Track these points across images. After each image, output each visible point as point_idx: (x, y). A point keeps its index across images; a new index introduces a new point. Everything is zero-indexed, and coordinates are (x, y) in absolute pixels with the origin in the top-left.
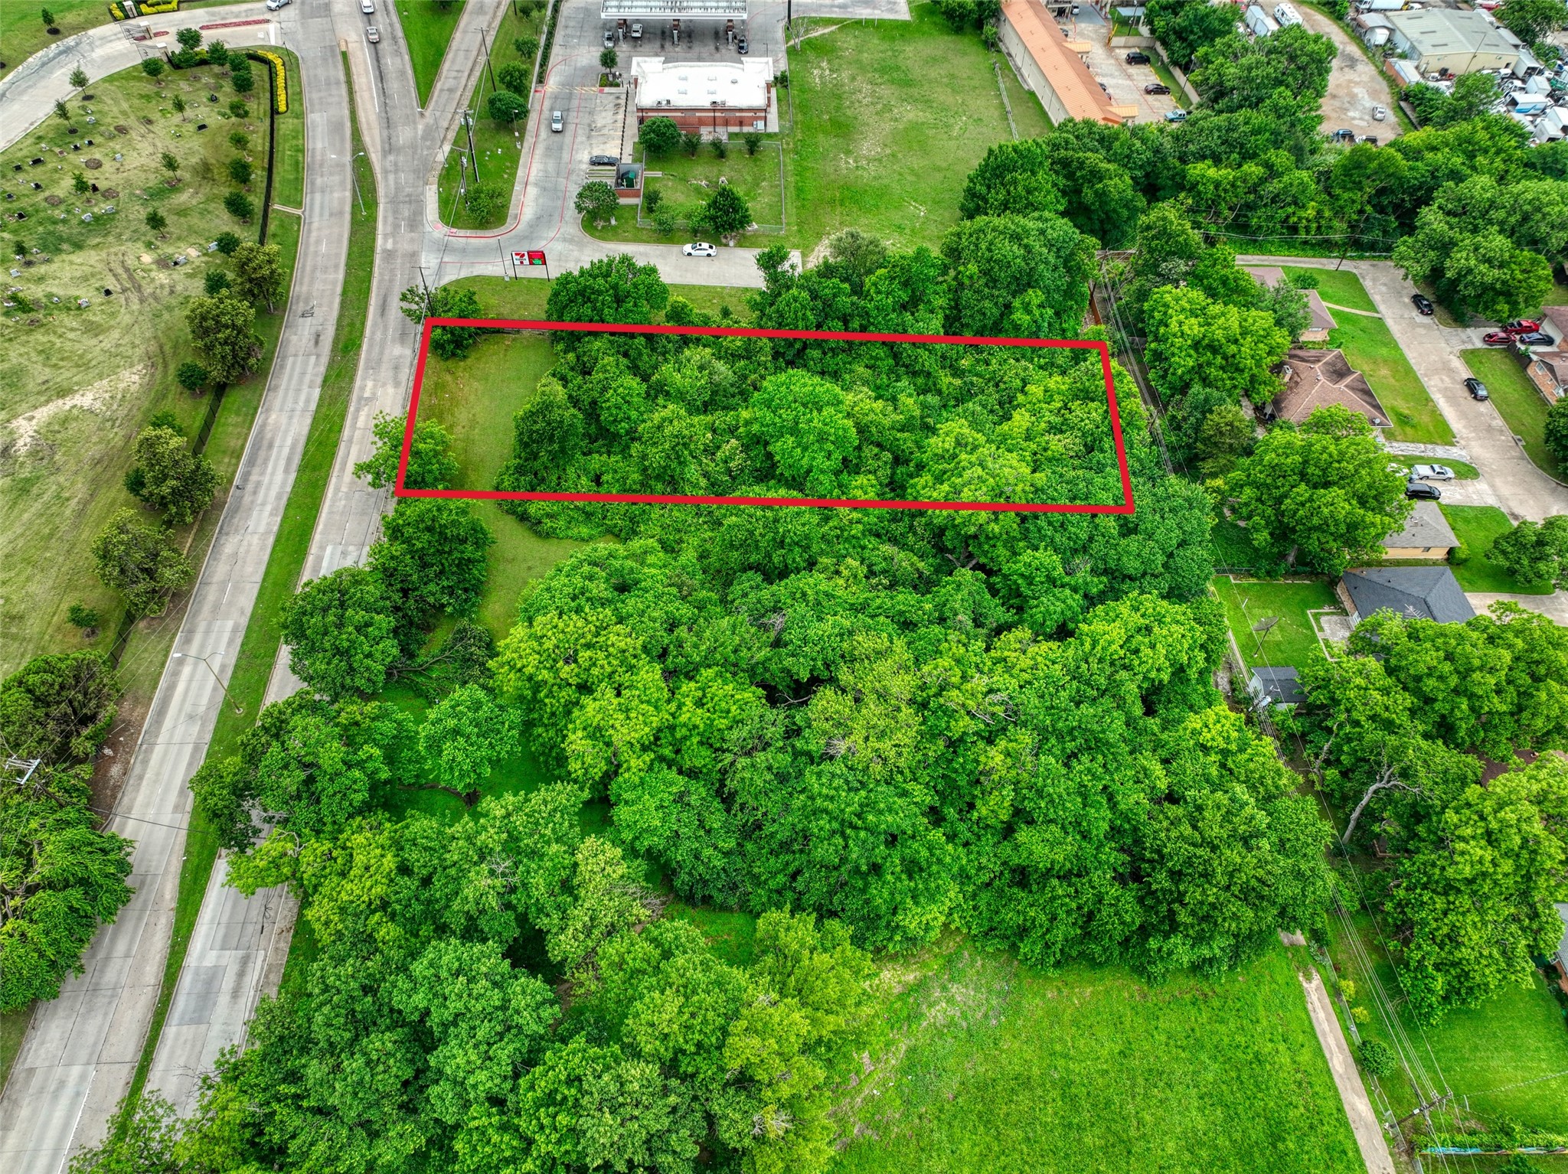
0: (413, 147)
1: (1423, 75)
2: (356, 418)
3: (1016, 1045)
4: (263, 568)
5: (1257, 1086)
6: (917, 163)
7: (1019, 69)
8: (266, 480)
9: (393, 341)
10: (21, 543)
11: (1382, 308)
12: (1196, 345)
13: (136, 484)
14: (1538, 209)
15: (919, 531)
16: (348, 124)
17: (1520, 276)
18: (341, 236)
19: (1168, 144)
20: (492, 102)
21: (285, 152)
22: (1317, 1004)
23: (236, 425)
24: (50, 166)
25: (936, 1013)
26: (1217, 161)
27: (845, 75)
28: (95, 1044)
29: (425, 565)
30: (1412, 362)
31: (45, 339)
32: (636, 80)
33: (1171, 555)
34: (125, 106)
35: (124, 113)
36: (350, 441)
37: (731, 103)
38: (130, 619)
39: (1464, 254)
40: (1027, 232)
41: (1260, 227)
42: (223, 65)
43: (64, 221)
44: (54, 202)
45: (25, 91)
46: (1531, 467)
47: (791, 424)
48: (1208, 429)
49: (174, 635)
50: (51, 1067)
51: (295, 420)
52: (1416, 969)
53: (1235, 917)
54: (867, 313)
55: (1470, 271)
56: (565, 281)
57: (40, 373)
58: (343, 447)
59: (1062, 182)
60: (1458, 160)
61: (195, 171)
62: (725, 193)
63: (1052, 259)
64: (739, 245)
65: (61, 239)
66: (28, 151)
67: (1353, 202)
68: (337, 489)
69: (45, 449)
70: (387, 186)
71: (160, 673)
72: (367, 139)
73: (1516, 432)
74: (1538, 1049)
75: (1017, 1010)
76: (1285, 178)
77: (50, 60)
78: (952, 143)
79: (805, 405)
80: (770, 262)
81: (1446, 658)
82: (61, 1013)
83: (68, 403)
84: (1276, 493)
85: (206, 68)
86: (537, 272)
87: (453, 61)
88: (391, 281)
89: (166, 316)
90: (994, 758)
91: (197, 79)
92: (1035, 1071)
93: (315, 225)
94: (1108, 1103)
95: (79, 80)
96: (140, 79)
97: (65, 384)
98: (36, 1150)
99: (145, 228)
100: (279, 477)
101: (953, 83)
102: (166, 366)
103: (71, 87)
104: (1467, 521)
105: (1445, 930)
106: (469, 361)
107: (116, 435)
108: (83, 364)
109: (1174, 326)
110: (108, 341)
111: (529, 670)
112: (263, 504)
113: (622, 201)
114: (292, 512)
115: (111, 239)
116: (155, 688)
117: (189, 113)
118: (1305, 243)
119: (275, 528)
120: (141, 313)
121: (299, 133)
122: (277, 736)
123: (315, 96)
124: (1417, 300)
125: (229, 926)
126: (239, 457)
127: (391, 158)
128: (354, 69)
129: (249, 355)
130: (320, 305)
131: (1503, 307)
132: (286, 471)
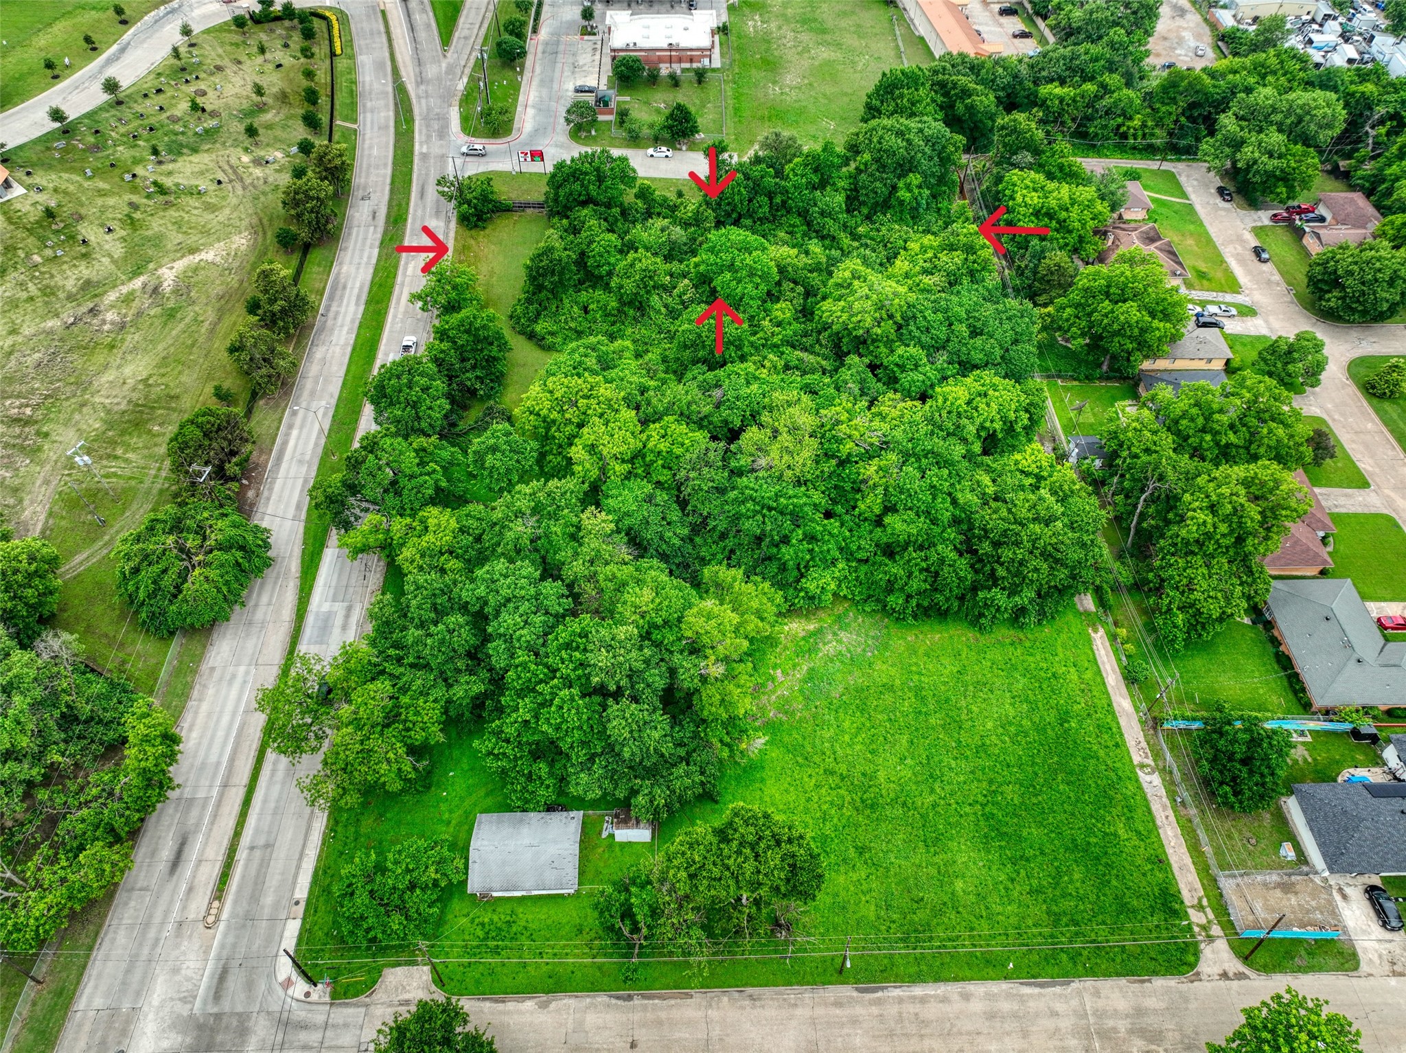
0: (439, 79)
1: (1239, 22)
2: (406, 269)
3: (884, 667)
4: (345, 368)
5: (1053, 691)
6: (829, 90)
7: (912, 20)
8: (343, 310)
9: (430, 216)
10: (172, 349)
11: (1193, 197)
12: (1037, 214)
13: (253, 307)
14: (1308, 113)
15: (823, 342)
16: (389, 63)
17: (1293, 164)
18: (387, 143)
19: (1024, 70)
20: (499, 45)
21: (342, 83)
22: (1100, 646)
23: (318, 273)
24: (169, 94)
25: (830, 648)
26: (1063, 83)
27: (773, 26)
28: (253, 654)
29: (463, 360)
30: (1213, 236)
31: (177, 214)
32: (610, 29)
33: (1007, 350)
34: (220, 51)
35: (220, 56)
36: (403, 284)
37: (684, 44)
38: (254, 396)
39: (1251, 148)
40: (909, 130)
41: (1097, 134)
42: (291, 20)
43: (183, 133)
44: (174, 120)
45: (144, 41)
46: (1298, 308)
47: (728, 263)
48: (1042, 271)
49: (284, 410)
50: (225, 667)
51: (361, 271)
52: (1166, 613)
53: (1036, 570)
54: (787, 192)
55: (1255, 162)
56: (560, 166)
57: (175, 238)
58: (397, 288)
59: (940, 99)
60: (1252, 80)
61: (276, 98)
62: (679, 107)
63: (928, 150)
64: (690, 149)
65: (181, 145)
66: (151, 84)
67: (1170, 114)
68: (395, 316)
69: (184, 288)
70: (420, 107)
71: (276, 435)
72: (403, 73)
73: (1289, 284)
74: (1253, 671)
75: (886, 647)
76: (1115, 95)
77: (161, 18)
78: (858, 75)
79: (739, 250)
80: (714, 153)
81: (1195, 405)
82: (228, 636)
83: (197, 258)
84: (1089, 309)
85: (279, 23)
86: (536, 167)
87: (467, 17)
88: (427, 175)
89: (262, 199)
90: (870, 470)
91: (272, 31)
92: (898, 682)
93: (368, 136)
94: (947, 700)
95: (186, 31)
96: (230, 31)
97: (194, 245)
98: (221, 712)
99: (243, 136)
100: (352, 308)
101: (859, 31)
102: (265, 233)
103: (180, 37)
104: (1244, 345)
105: (1185, 581)
106: (487, 231)
107: (233, 280)
108: (206, 232)
109: (1019, 199)
110: (223, 216)
111: (545, 412)
112: (342, 326)
113: (601, 118)
114: (362, 331)
115: (218, 145)
116: (273, 443)
117: (268, 56)
118: (1134, 148)
119: (352, 342)
120: (244, 197)
121: (352, 69)
122: (371, 452)
123: (362, 42)
124: (1221, 191)
125: (336, 588)
126: (322, 295)
127: (423, 87)
128: (391, 23)
129: (327, 222)
130: (375, 192)
131: (1282, 190)
132: (357, 304)
